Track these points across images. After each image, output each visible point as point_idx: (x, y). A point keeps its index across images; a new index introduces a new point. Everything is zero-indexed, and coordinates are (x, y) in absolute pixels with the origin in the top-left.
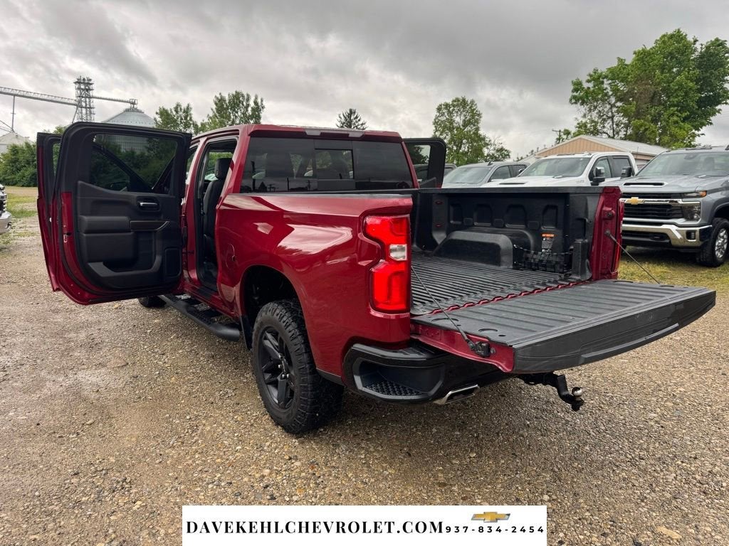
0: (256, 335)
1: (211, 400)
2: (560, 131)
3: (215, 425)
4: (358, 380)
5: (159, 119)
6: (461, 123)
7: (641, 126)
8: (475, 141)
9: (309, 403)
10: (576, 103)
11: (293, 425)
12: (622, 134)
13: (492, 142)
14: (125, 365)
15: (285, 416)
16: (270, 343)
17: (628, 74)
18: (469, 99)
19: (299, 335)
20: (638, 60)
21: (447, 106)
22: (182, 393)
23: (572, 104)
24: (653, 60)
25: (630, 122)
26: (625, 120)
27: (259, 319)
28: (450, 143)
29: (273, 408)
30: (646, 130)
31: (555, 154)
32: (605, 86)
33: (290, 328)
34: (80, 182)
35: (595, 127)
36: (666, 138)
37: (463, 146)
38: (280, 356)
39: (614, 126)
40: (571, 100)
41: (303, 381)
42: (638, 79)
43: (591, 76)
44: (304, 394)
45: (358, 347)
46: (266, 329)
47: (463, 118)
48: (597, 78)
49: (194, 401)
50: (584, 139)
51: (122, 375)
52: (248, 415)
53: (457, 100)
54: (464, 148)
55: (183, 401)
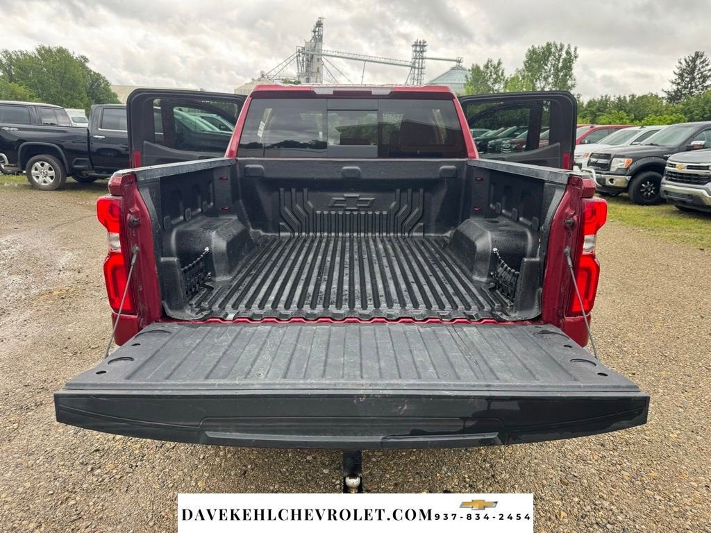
34: (145, 142)
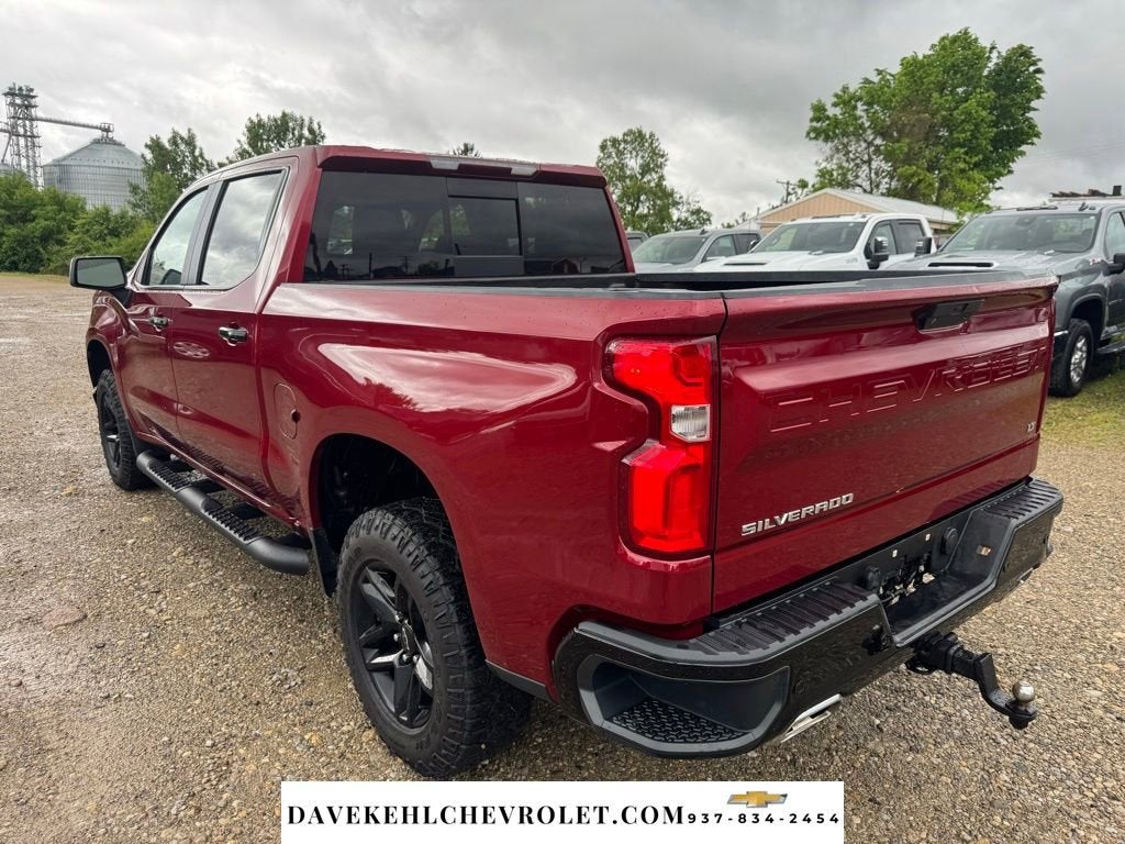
0: (346, 574)
1: (256, 695)
2: (788, 183)
3: (266, 760)
4: (589, 700)
5: (149, 155)
6: (637, 169)
7: (913, 175)
8: (659, 198)
9: (467, 728)
10: (816, 138)
11: (431, 764)
12: (883, 187)
13: (684, 199)
14: (80, 621)
15: (414, 743)
16: (378, 590)
17: (894, 96)
18: (647, 132)
19: (445, 584)
20: (906, 75)
21: (615, 142)
22: (196, 681)
23: (811, 139)
24: (929, 75)
25: (895, 170)
26: (887, 167)
27: (351, 541)
28: (621, 200)
29: (385, 722)
30: (920, 181)
31: (807, 216)
32: (859, 112)
33: (423, 568)
35: (844, 175)
36: (949, 194)
37: (640, 205)
38: (397, 618)
39: (873, 175)
40: (808, 134)
41: (455, 684)
42: (907, 103)
43: (836, 96)
44: (456, 709)
45: (589, 629)
46: (367, 563)
47: (640, 161)
48: (846, 100)
49: (221, 700)
50: (831, 195)
51: (72, 643)
52: (333, 731)
53: (630, 132)
54: (643, 210)
55: (198, 702)
